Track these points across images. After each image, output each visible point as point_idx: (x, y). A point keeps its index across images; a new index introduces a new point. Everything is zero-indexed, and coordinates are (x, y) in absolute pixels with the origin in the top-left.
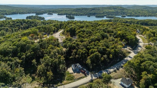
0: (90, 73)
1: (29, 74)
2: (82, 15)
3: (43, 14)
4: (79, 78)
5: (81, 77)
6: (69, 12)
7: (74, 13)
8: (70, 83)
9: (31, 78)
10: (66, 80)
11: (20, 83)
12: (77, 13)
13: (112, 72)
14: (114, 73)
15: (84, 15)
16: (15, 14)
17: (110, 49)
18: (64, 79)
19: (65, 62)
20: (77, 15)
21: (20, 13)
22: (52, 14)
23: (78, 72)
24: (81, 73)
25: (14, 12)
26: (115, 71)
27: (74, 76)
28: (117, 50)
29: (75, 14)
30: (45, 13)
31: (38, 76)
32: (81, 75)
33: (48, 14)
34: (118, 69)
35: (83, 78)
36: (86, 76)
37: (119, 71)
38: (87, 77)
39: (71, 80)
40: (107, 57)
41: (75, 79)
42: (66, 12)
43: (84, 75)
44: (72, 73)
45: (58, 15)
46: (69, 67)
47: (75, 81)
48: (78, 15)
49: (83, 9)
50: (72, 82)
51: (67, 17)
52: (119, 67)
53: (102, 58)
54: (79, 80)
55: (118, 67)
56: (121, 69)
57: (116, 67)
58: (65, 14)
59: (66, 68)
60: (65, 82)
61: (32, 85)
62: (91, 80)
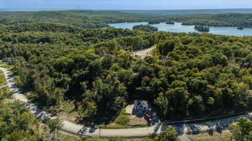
0: (160, 121)
1: (75, 100)
2: (227, 26)
3: (159, 23)
4: (136, 126)
5: (140, 125)
6: (203, 20)
7: (211, 21)
8: (118, 128)
9: (74, 107)
10: (116, 122)
11: (58, 110)
12: (218, 22)
13: (203, 132)
14: (206, 136)
15: (231, 26)
16: (122, 22)
17: (216, 86)
18: (113, 121)
19: (127, 94)
20: (216, 25)
21: (128, 22)
22: (173, 24)
23: (139, 116)
24: (143, 118)
25: (121, 20)
26: (210, 132)
27: (129, 120)
28: (232, 92)
29: (213, 24)
30: (162, 22)
31: (83, 107)
32: (143, 121)
33: (167, 23)
34: (219, 130)
35: (143, 127)
36: (149, 125)
37: (219, 134)
38: (149, 128)
39: (122, 124)
40: (203, 101)
41: (129, 125)
42: (198, 21)
43: (145, 122)
44: (129, 114)
45: (182, 24)
46: (131, 104)
47: (126, 128)
48: (220, 26)
49: (231, 15)
50: (121, 128)
51: (195, 28)
52: (224, 127)
53: (191, 101)
54: (134, 129)
55: (223, 125)
56: (226, 132)
57: (217, 125)
58: (194, 24)
59: (125, 103)
60: (113, 124)
61: (68, 116)
62: (153, 133)
